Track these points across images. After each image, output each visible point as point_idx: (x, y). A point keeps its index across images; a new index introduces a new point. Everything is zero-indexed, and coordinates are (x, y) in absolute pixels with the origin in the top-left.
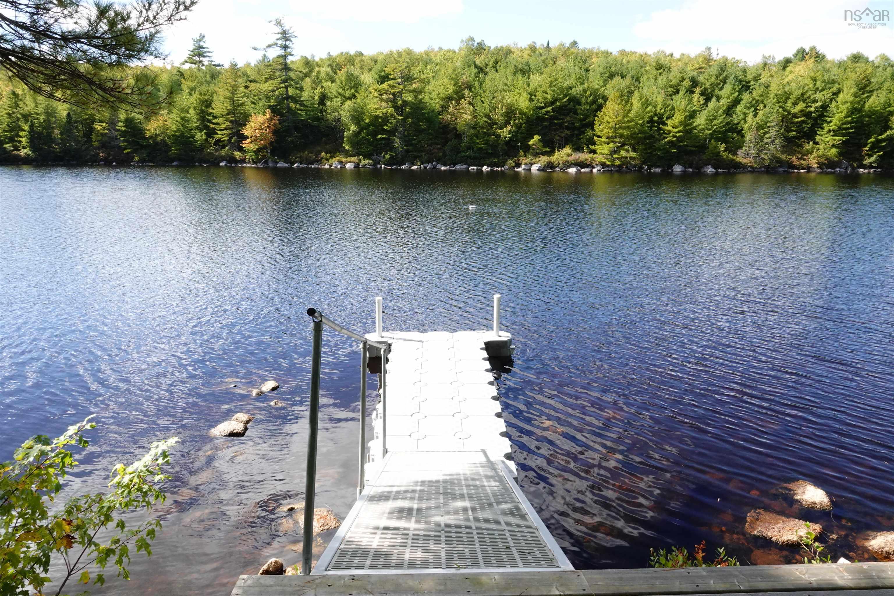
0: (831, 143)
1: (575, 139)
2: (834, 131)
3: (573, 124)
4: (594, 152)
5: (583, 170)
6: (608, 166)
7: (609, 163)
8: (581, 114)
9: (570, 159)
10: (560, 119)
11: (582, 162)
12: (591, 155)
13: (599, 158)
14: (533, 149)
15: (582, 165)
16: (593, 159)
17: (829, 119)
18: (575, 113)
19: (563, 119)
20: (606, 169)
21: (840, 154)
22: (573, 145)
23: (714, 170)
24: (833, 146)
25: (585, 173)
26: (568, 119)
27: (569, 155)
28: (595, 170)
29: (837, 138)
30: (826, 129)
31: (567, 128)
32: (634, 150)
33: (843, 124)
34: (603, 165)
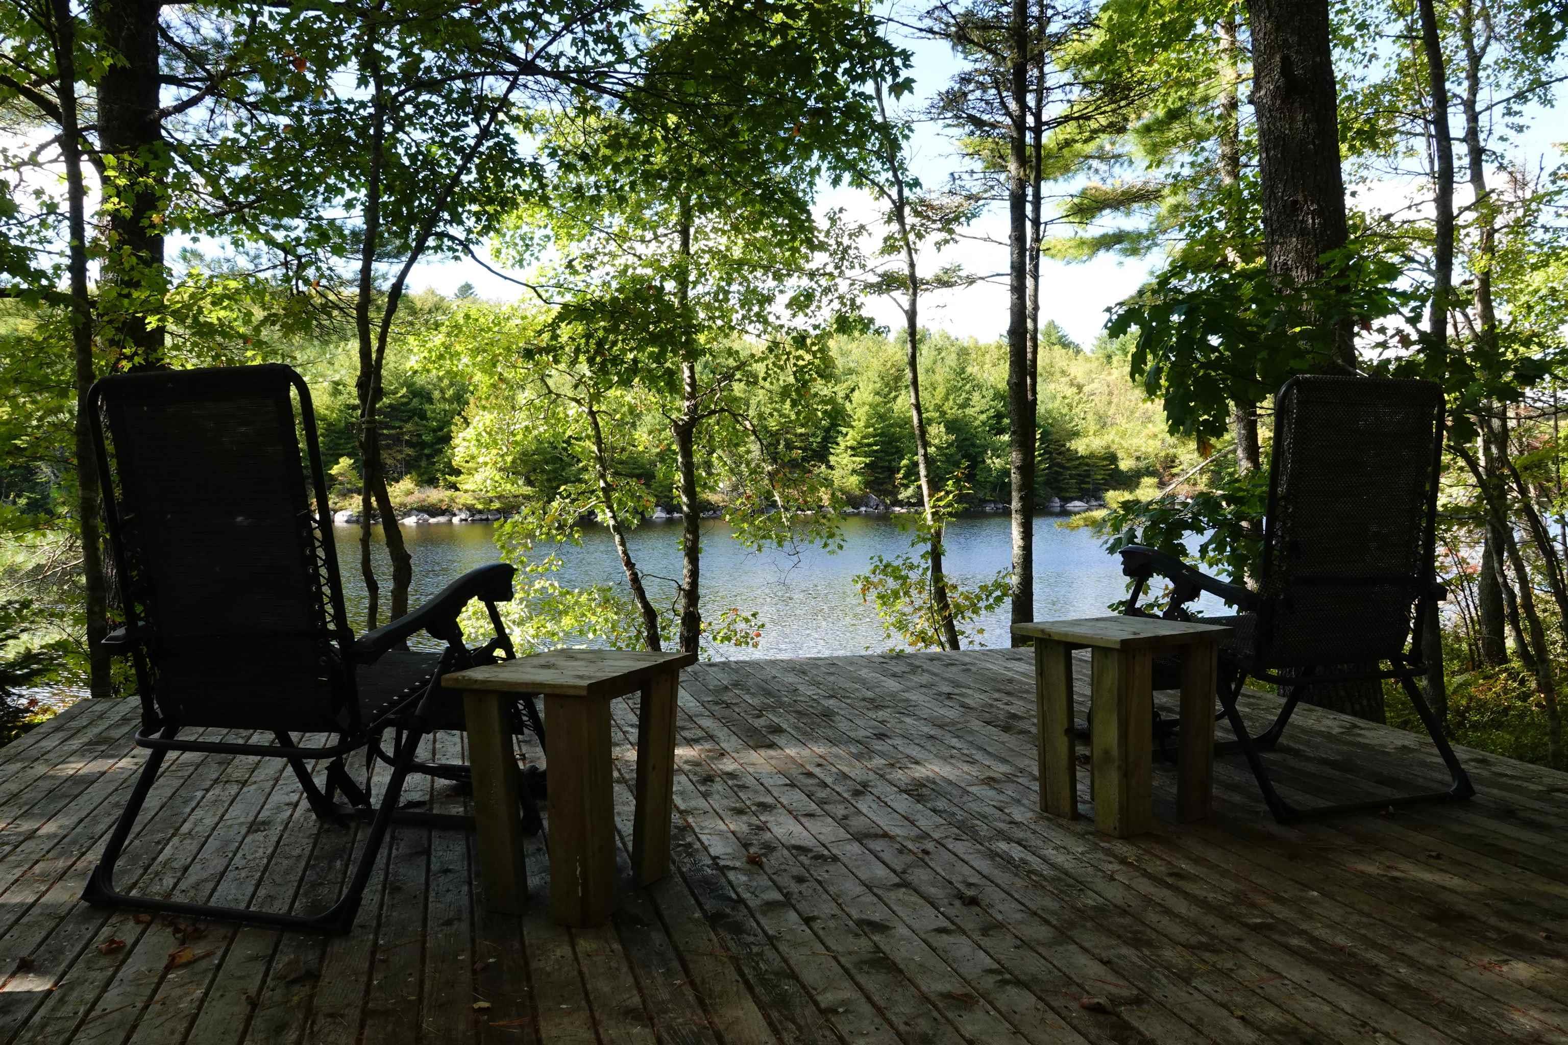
0: (850, 467)
1: (423, 463)
2: (852, 448)
3: (420, 436)
4: (454, 487)
5: (432, 521)
6: (480, 512)
7: (480, 507)
8: (434, 419)
9: (409, 500)
10: (394, 428)
11: (433, 505)
12: (449, 493)
13: (463, 498)
14: (341, 483)
15: (433, 510)
16: (452, 500)
17: (844, 430)
18: (423, 416)
19: (401, 428)
20: (477, 517)
21: (867, 484)
22: (420, 475)
23: (664, 515)
24: (854, 471)
25: (437, 524)
26: (409, 426)
27: (410, 493)
28: (456, 520)
29: (857, 459)
30: (843, 445)
31: (409, 444)
32: (529, 483)
33: (864, 437)
34: (470, 509)
